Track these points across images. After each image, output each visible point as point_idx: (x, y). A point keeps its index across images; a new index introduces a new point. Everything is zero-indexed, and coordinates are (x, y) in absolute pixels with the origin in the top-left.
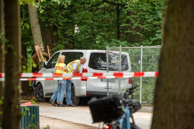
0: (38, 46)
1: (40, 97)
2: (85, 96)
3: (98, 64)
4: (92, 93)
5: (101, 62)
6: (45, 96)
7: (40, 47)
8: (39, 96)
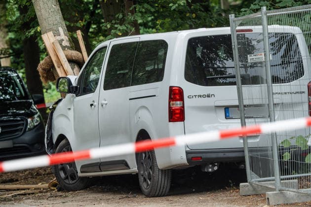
0: (51, 34)
1: (67, 178)
2: (185, 165)
3: (214, 69)
4: (204, 156)
5: (225, 61)
6: (80, 174)
7: (58, 38)
8: (65, 174)
